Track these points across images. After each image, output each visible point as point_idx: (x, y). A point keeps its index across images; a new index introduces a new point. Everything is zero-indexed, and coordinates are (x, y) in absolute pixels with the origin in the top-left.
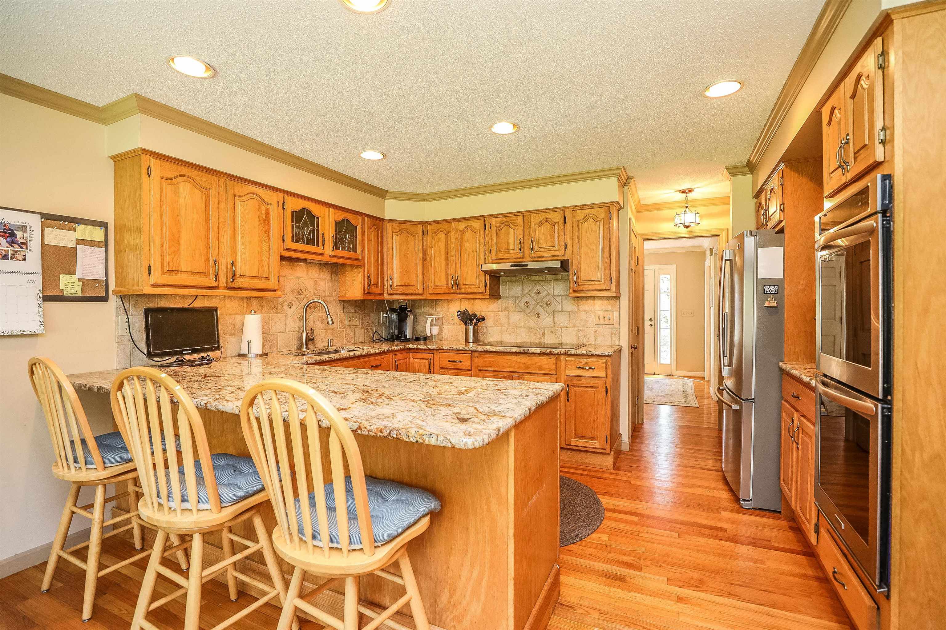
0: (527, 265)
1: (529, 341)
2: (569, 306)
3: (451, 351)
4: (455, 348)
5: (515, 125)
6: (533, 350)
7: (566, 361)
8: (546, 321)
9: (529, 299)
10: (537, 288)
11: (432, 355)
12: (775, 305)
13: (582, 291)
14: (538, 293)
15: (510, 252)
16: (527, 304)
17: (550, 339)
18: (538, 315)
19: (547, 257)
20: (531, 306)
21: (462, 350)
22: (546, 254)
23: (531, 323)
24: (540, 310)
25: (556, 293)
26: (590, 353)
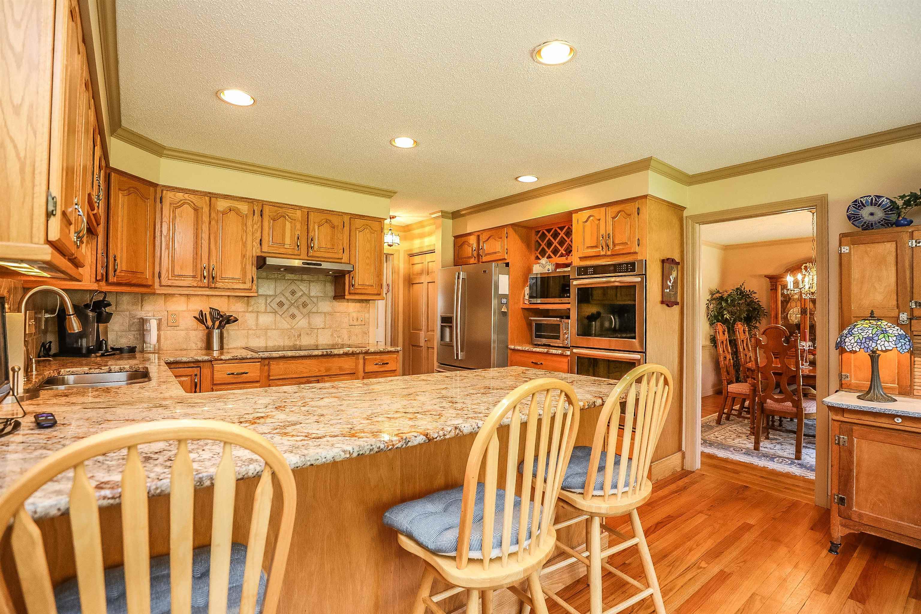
0: (320, 265)
1: (282, 344)
2: (326, 306)
3: (234, 361)
4: (240, 357)
5: (415, 142)
6: (336, 352)
7: (364, 359)
8: (302, 322)
9: (283, 299)
10: (293, 287)
11: (199, 369)
12: (506, 311)
13: (357, 294)
14: (293, 293)
15: (285, 247)
16: (281, 304)
17: (306, 341)
18: (293, 316)
19: (325, 258)
20: (285, 307)
21: (250, 358)
22: (326, 255)
23: (284, 324)
24: (293, 310)
25: (312, 294)
26: (387, 350)
